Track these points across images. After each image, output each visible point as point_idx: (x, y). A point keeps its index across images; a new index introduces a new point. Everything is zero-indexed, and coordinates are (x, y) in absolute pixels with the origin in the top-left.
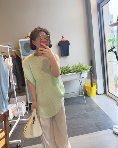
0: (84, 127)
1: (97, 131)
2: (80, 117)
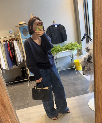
0: (73, 92)
1: (83, 94)
2: (69, 85)
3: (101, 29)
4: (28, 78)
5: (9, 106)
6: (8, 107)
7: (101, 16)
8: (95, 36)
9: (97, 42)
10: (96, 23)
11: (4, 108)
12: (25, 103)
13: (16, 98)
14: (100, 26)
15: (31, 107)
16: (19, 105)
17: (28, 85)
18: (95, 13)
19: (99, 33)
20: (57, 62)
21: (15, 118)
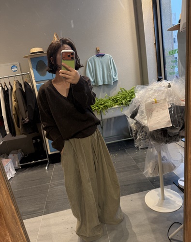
0: (133, 184)
1: (152, 188)
2: (126, 171)
4: (47, 158)
5: (10, 211)
6: (7, 213)
12: (41, 205)
13: (23, 197)
15: (52, 213)
16: (29, 210)
17: (47, 172)
20: (102, 128)
21: (23, 237)
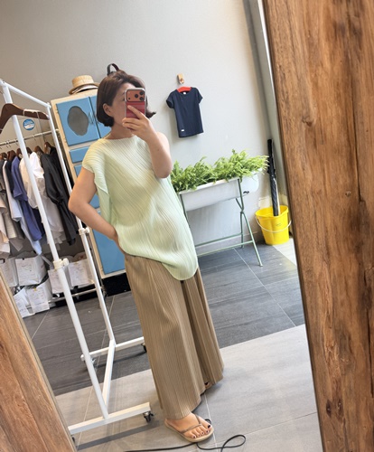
3: (296, 69)
5: (18, 347)
6: (14, 349)
7: (291, 29)
8: (280, 95)
9: (289, 114)
10: (276, 53)
11: (3, 354)
13: (57, 357)
14: (290, 59)
18: (271, 19)
19: (290, 85)
21: (42, 389)
